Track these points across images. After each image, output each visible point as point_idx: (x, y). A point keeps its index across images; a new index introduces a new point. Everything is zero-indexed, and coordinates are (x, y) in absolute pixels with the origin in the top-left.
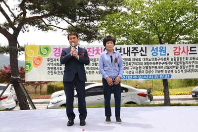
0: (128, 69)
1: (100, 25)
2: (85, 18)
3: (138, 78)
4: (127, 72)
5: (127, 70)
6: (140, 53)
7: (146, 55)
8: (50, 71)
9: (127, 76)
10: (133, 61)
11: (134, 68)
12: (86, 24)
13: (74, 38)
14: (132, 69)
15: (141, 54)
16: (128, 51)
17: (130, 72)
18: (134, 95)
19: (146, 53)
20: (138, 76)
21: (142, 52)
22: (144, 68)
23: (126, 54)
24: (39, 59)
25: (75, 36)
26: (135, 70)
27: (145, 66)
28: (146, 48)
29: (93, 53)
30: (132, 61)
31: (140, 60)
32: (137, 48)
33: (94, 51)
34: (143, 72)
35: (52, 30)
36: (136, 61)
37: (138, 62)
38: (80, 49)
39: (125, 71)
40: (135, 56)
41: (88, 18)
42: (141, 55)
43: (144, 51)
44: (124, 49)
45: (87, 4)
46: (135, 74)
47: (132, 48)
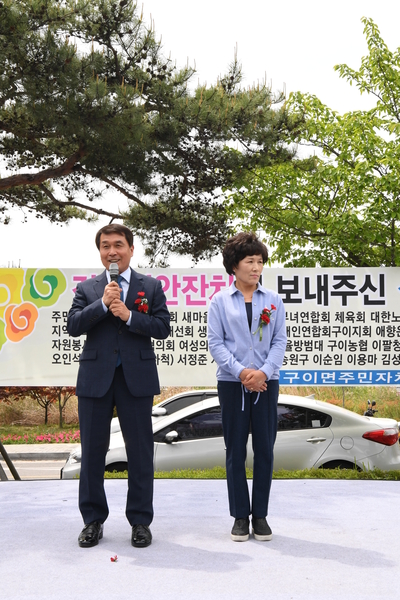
0: (321, 347)
1: (232, 201)
2: (181, 178)
3: (356, 381)
4: (317, 358)
5: (316, 352)
6: (361, 296)
7: (383, 303)
8: (62, 352)
9: (319, 373)
10: (338, 323)
11: (342, 345)
12: (187, 199)
13: (117, 245)
14: (337, 351)
15: (366, 297)
16: (320, 288)
17: (328, 359)
18: (351, 437)
19: (382, 294)
20: (355, 373)
21: (368, 291)
22: (375, 345)
23: (313, 296)
24: (27, 313)
25: (122, 239)
26: (345, 354)
27: (378, 338)
28: (382, 277)
29: (203, 295)
30: (333, 322)
31: (361, 317)
32: (352, 278)
33: (204, 286)
34: (373, 359)
35: (83, 217)
36: (348, 323)
37: (357, 324)
38: (137, 281)
39: (311, 355)
40: (344, 303)
41: (191, 178)
42: (367, 301)
43: (374, 289)
44: (307, 280)
45: (185, 134)
46: (346, 366)
47: (336, 278)
